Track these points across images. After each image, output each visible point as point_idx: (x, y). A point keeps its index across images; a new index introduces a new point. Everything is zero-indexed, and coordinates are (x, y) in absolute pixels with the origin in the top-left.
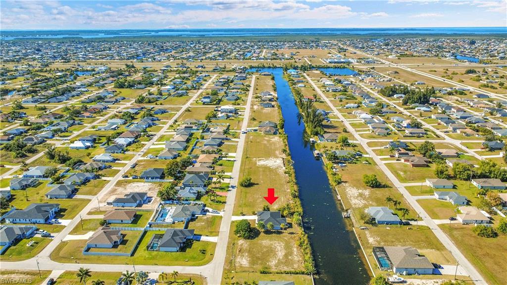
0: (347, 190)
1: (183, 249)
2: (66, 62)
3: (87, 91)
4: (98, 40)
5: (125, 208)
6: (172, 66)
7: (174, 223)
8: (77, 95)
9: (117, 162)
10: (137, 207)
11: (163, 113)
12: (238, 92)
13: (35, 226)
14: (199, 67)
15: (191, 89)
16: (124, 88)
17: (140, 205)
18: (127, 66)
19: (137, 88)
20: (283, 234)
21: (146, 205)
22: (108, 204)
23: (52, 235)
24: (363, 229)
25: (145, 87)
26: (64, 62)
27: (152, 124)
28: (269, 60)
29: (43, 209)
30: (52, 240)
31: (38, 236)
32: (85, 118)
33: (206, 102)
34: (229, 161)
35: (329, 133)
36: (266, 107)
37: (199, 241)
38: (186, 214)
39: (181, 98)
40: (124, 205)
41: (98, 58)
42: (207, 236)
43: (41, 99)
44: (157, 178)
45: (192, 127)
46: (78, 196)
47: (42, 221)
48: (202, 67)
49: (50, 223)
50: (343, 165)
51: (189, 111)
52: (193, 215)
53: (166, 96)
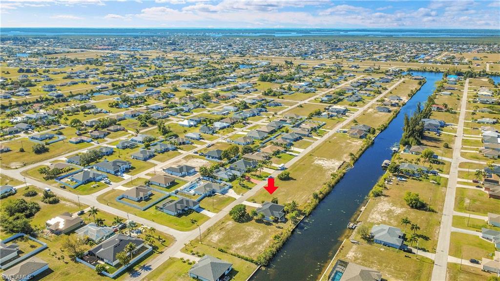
0: (379, 204)
1: (179, 215)
2: (241, 57)
3: (234, 82)
4: (284, 38)
5: (173, 176)
6: (327, 65)
7: (194, 195)
8: (223, 84)
9: (201, 140)
10: (181, 176)
11: (276, 106)
12: (366, 93)
13: (106, 174)
14: (352, 67)
15: (323, 88)
16: (265, 81)
17: (183, 176)
18: (286, 62)
19: (276, 83)
20: (272, 226)
21: (189, 177)
22: (164, 170)
23: (111, 183)
24: (354, 243)
25: (285, 82)
26: (240, 56)
27: (256, 114)
28: (438, 64)
29: (118, 164)
30: (109, 186)
31: (103, 182)
32: (212, 103)
33: (324, 100)
34: (291, 155)
35: (426, 145)
36: (381, 112)
37: (198, 213)
38: (205, 190)
39: (307, 94)
40: (173, 173)
41: (270, 54)
42: (209, 211)
43: (195, 85)
44: (216, 158)
45: (286, 121)
46: (151, 161)
47: (113, 172)
48: (356, 67)
49: (117, 176)
50: (403, 179)
51: (301, 107)
52: (214, 192)
53: (294, 92)
